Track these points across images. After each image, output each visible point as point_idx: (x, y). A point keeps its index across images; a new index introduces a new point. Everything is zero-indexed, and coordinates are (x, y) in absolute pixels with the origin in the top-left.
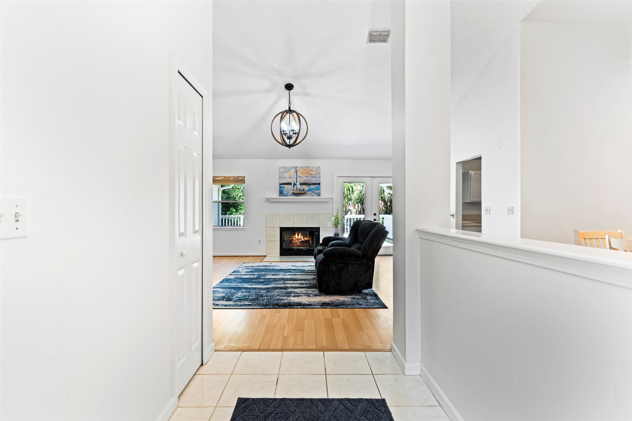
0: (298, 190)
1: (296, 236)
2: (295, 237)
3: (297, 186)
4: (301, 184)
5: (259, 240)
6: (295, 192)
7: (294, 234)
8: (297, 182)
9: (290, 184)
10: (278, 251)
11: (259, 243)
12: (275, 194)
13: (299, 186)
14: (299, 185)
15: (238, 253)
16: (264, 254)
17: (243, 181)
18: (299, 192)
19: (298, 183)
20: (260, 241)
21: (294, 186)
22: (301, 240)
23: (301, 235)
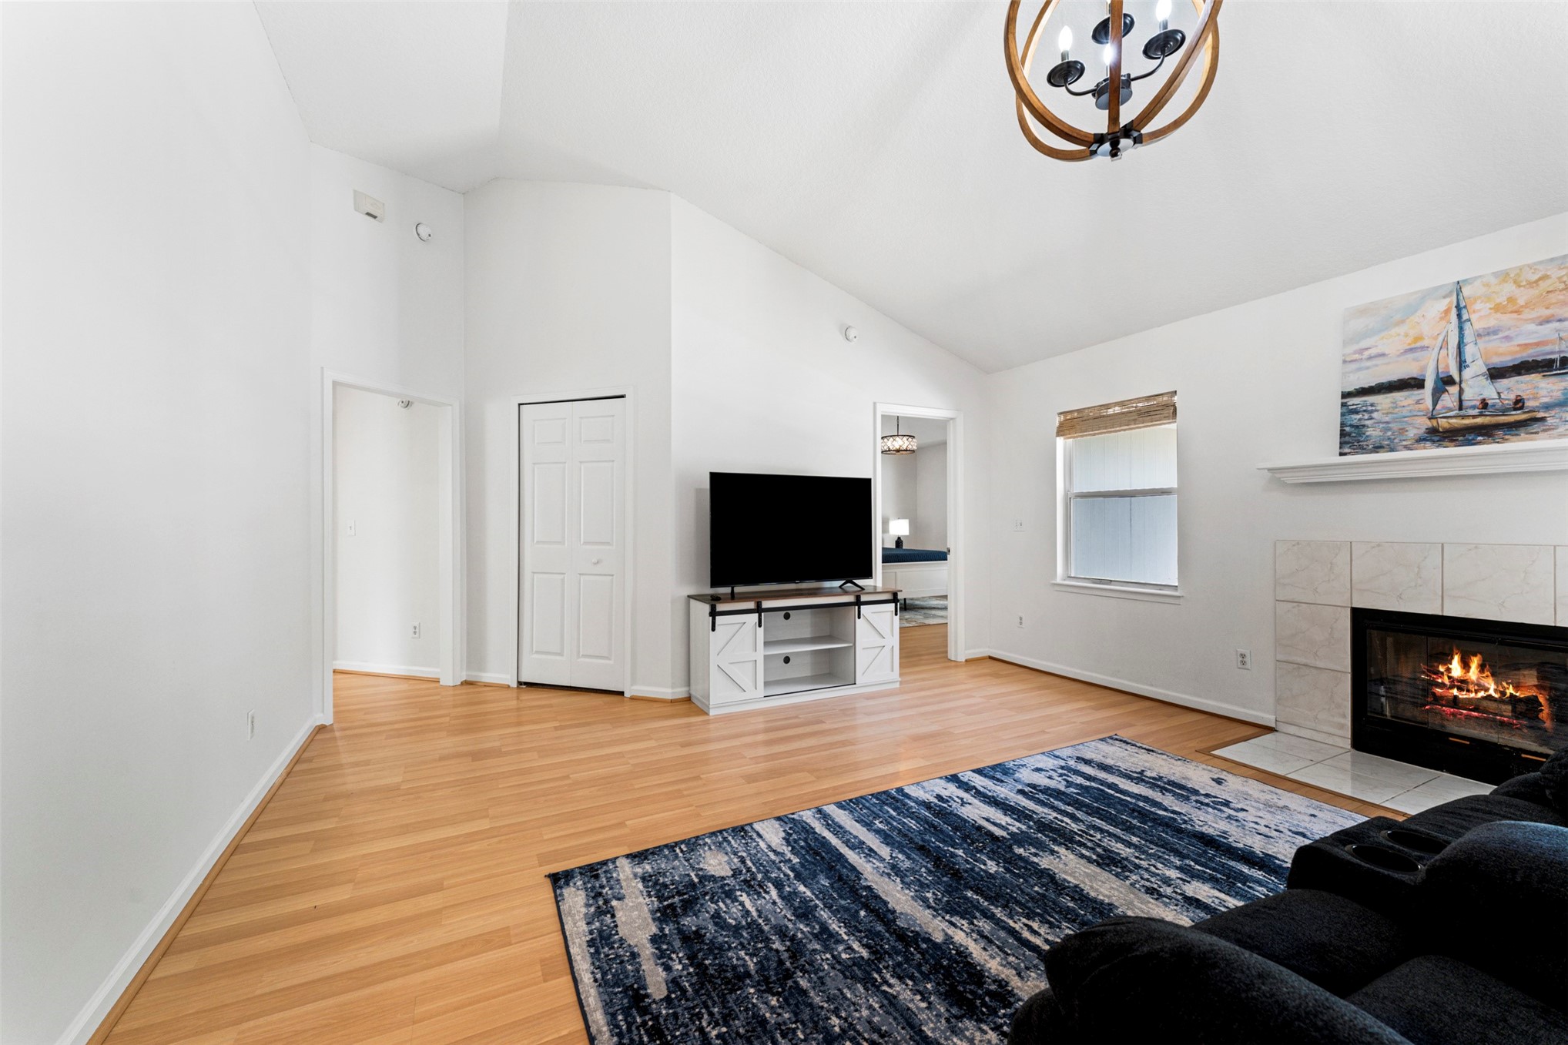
0: (1476, 412)
1: (1456, 669)
2: (1449, 670)
3: (1461, 391)
4: (1496, 374)
5: (1241, 651)
6: (1444, 423)
7: (1447, 659)
8: (1462, 365)
9: (1417, 383)
10: (1342, 727)
11: (1240, 665)
12: (1323, 448)
13: (1477, 387)
14: (1485, 382)
15: (1152, 685)
16: (1268, 719)
17: (1165, 412)
18: (1479, 420)
19: (1476, 368)
20: (1243, 656)
21: (1437, 393)
22: (1481, 694)
23: (1482, 668)
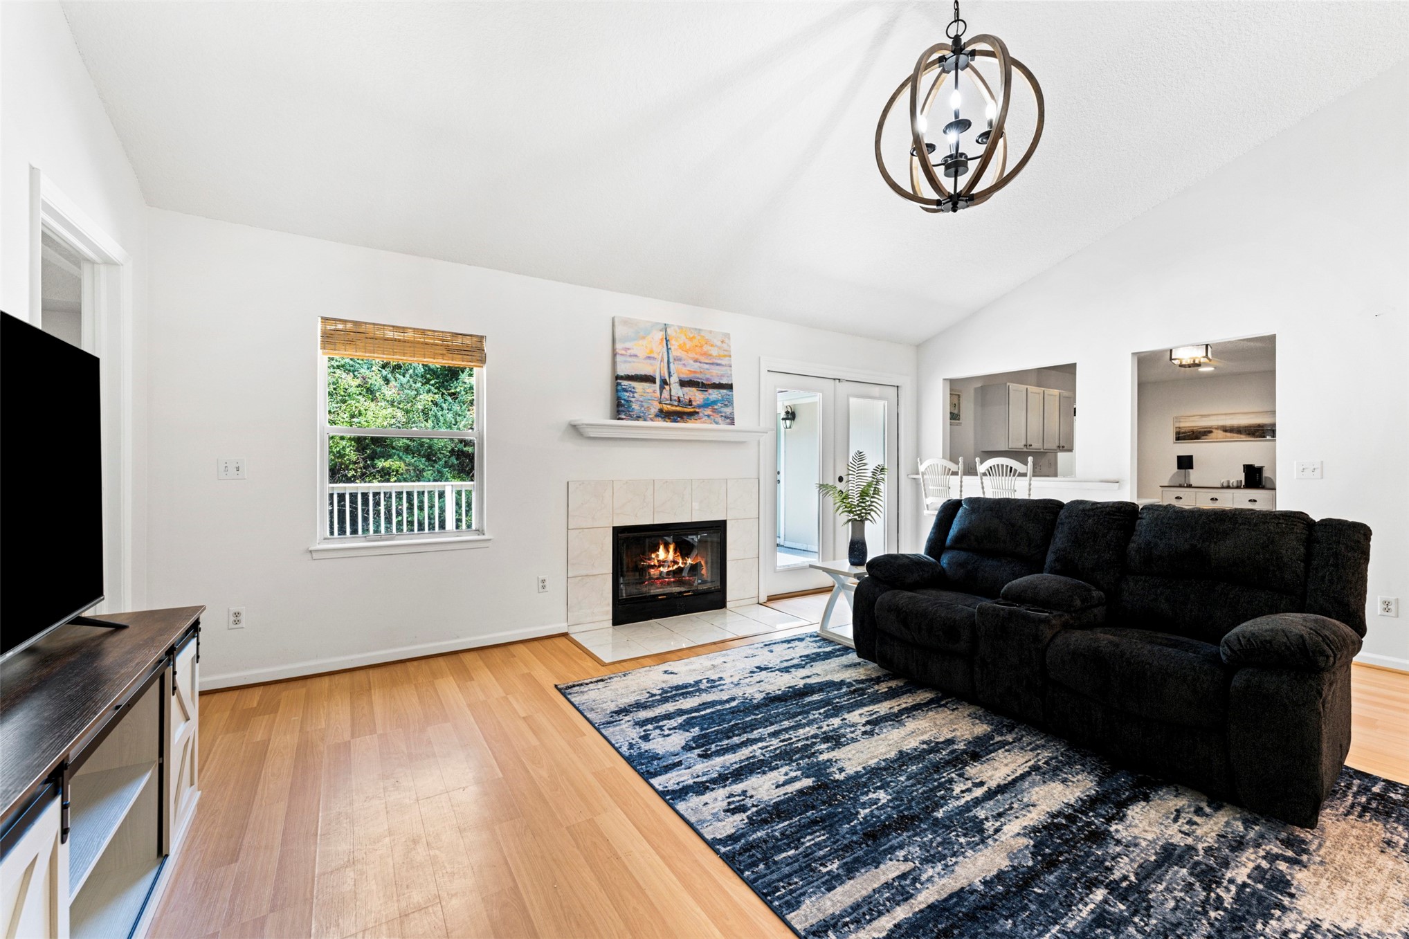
0: (676, 403)
1: (661, 554)
2: (657, 556)
3: (670, 390)
4: (683, 383)
5: (541, 577)
6: (666, 408)
7: (656, 549)
8: (670, 376)
9: (649, 379)
10: (608, 612)
11: (541, 590)
12: (596, 411)
13: (677, 391)
14: (677, 385)
16: (561, 627)
17: (477, 354)
18: (678, 409)
19: (674, 380)
20: (543, 581)
21: (662, 388)
22: (676, 567)
23: (675, 551)
